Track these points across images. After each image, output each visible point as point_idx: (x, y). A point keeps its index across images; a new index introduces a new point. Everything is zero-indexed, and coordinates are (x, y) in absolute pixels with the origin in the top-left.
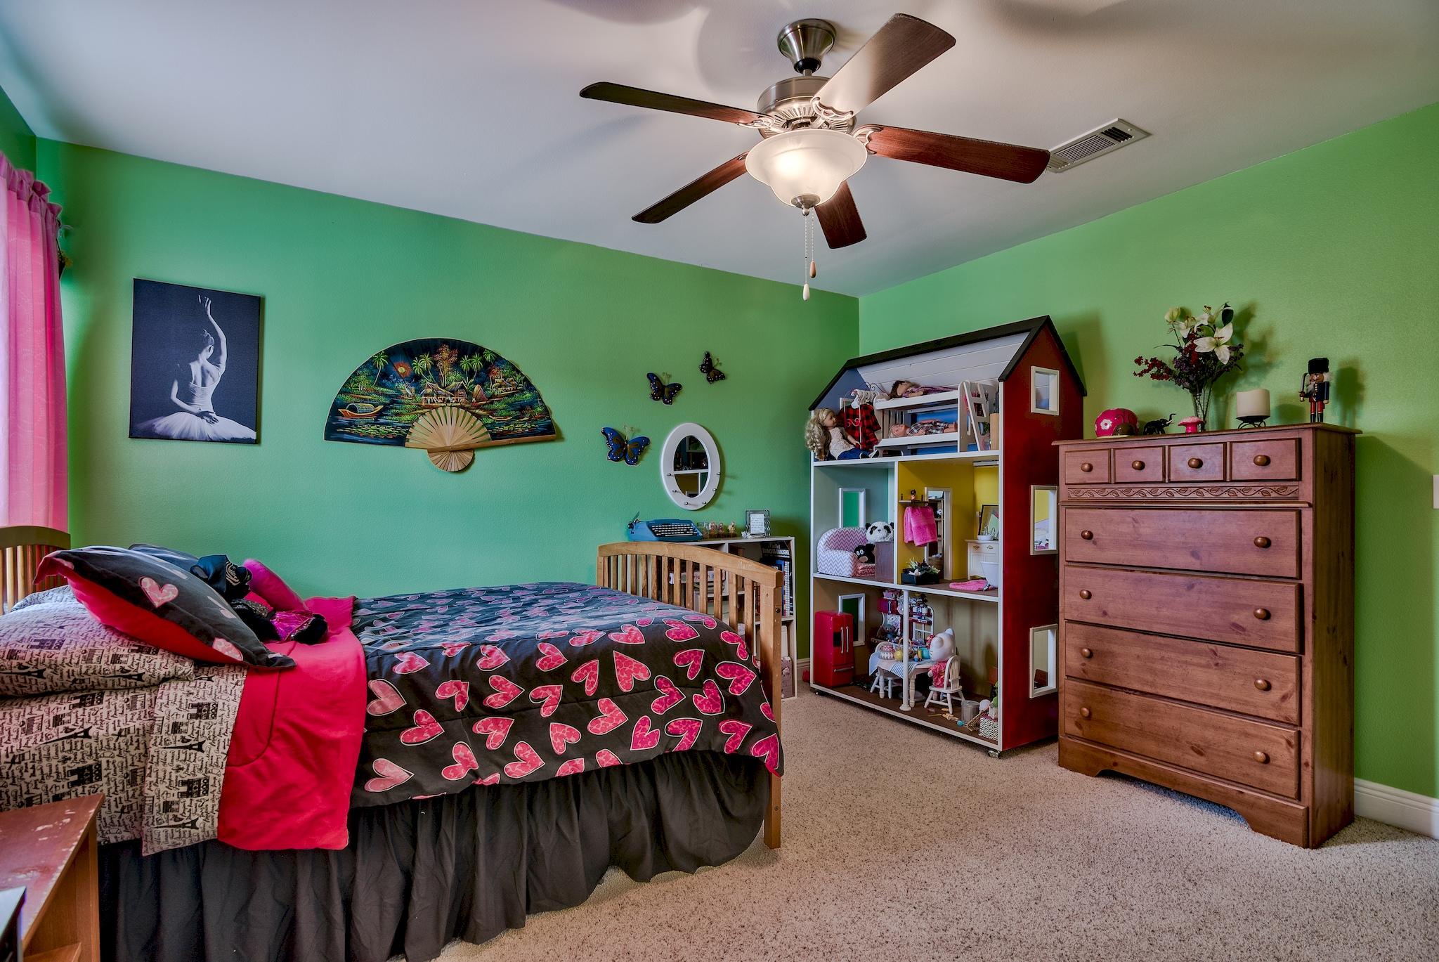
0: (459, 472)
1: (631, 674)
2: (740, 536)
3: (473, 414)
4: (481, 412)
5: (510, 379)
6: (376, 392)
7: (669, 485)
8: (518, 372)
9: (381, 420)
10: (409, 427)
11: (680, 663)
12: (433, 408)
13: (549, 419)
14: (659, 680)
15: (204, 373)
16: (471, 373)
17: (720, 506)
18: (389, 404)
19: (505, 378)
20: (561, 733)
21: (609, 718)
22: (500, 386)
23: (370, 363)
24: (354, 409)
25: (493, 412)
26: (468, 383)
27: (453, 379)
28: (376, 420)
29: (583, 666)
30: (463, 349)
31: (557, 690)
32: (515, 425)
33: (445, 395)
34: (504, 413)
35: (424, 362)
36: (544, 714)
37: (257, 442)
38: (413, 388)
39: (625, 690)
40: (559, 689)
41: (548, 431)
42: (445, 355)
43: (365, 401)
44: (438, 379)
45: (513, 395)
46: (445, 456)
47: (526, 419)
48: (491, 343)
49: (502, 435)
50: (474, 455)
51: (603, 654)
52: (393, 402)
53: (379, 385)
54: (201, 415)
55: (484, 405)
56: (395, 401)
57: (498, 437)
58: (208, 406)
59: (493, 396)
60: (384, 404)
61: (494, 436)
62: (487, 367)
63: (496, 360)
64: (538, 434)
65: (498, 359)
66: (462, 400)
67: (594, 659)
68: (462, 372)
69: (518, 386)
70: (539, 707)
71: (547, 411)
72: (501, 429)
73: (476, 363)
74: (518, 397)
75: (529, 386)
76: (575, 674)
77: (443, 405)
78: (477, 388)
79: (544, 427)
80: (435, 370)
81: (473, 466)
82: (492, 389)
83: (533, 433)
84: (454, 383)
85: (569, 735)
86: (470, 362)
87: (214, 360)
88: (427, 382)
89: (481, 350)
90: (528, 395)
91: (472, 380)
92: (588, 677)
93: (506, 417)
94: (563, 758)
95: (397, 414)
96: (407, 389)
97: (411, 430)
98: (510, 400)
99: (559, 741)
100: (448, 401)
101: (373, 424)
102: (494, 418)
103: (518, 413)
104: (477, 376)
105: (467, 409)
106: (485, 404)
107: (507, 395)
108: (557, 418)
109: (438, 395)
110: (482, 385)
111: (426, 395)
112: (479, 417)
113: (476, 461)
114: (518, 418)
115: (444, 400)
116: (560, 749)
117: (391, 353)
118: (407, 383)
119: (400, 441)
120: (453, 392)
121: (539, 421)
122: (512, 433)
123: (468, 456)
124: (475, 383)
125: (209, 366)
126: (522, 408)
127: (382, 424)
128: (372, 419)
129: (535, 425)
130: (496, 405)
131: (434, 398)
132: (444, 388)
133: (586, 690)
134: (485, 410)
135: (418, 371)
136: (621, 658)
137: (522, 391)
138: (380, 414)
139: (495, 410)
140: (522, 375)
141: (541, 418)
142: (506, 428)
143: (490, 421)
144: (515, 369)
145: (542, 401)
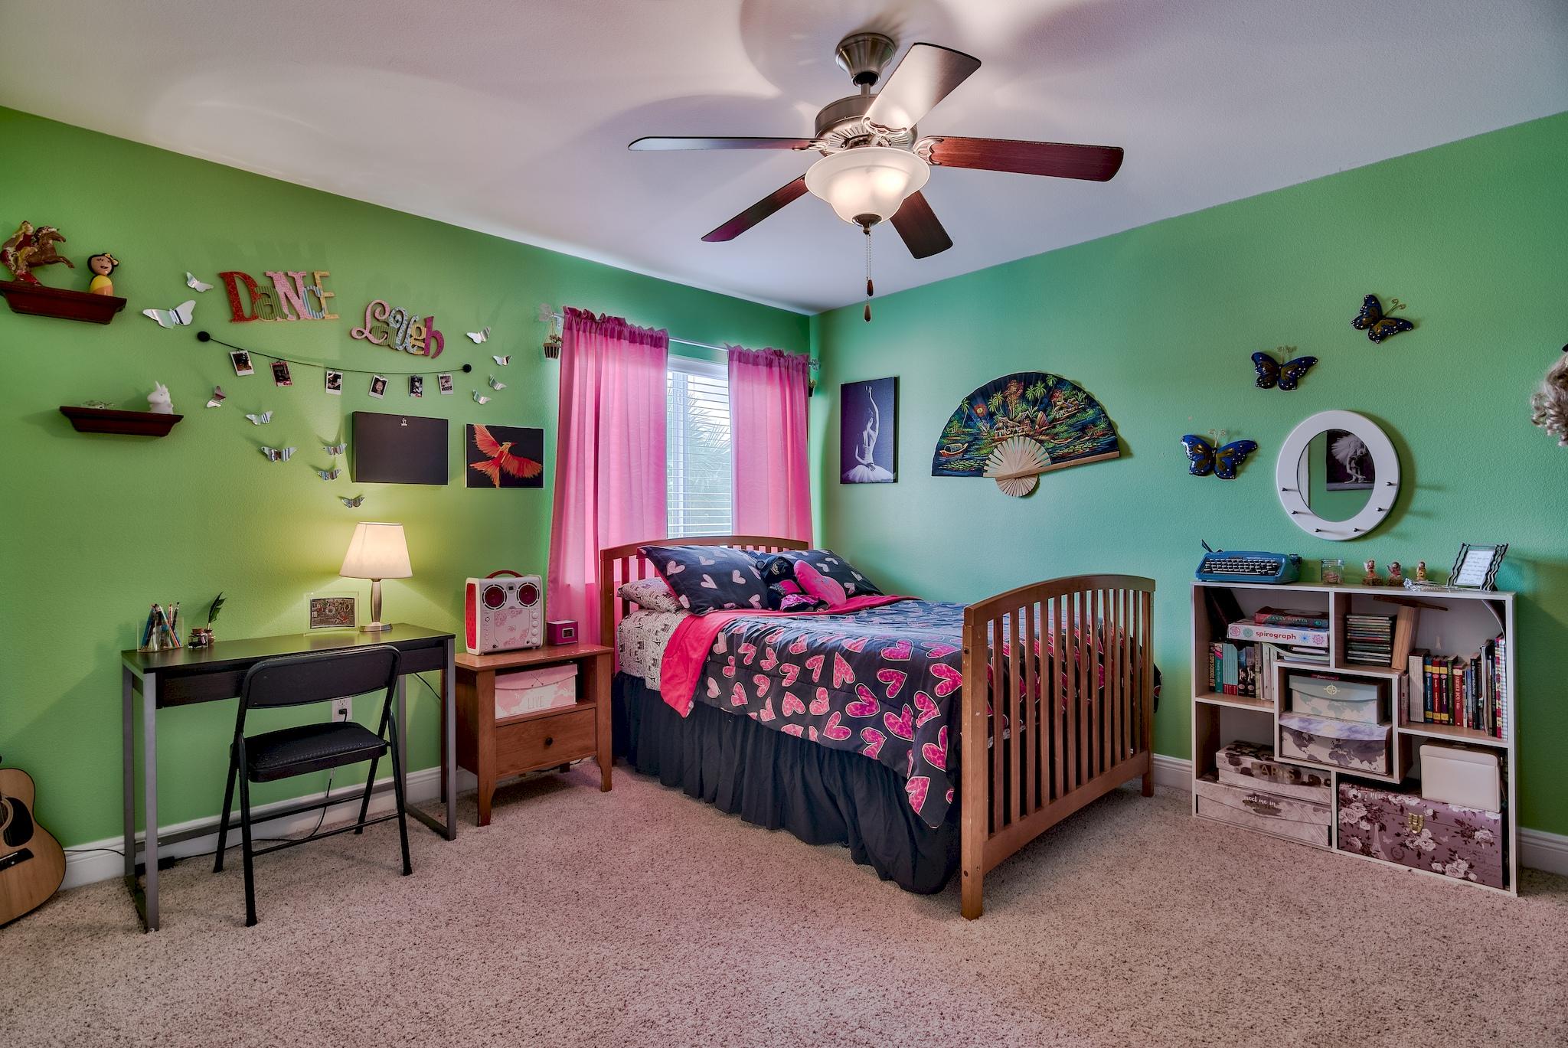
0: (1023, 497)
1: (844, 674)
2: (1400, 584)
3: (1037, 440)
4: (1044, 438)
5: (1072, 400)
6: (964, 433)
7: (1291, 503)
8: (1080, 390)
9: (967, 456)
10: (985, 460)
11: (883, 679)
12: (1003, 440)
13: (1114, 434)
14: (860, 688)
15: (869, 436)
16: (1035, 402)
17: (1403, 536)
18: (972, 441)
19: (1066, 400)
20: (792, 702)
21: (820, 704)
22: (1061, 409)
23: (959, 411)
24: (948, 449)
25: (1055, 436)
26: (1031, 411)
27: (1019, 410)
28: (963, 456)
29: (814, 658)
30: (1027, 380)
31: (796, 669)
32: (1075, 446)
33: (1013, 427)
34: (1065, 435)
35: (996, 400)
36: (784, 684)
37: (895, 481)
38: (988, 425)
39: (836, 687)
40: (797, 669)
41: (1113, 447)
42: (1013, 389)
43: (956, 441)
44: (1006, 413)
45: (1074, 415)
46: (1010, 482)
47: (1087, 438)
48: (1053, 368)
49: (1063, 458)
50: (1038, 479)
51: (828, 653)
52: (976, 439)
53: (965, 427)
54: (868, 465)
55: (1046, 430)
56: (976, 438)
57: (1059, 459)
58: (871, 460)
59: (1055, 420)
60: (968, 442)
61: (1054, 460)
62: (1050, 391)
63: (1058, 383)
64: (1100, 453)
65: (1060, 382)
66: (1026, 428)
67: (822, 654)
68: (1028, 402)
69: (1080, 405)
70: (784, 677)
71: (1111, 427)
72: (1061, 452)
73: (1039, 390)
74: (1081, 417)
75: (1091, 401)
76: (808, 662)
77: (1011, 436)
78: (1040, 414)
79: (1107, 444)
80: (1005, 405)
81: (1039, 491)
82: (1054, 414)
83: (1093, 452)
84: (1020, 414)
85: (798, 706)
86: (1034, 391)
87: (873, 428)
88: (999, 417)
89: (1042, 377)
90: (1091, 412)
91: (1036, 408)
92: (816, 665)
93: (1067, 439)
94: (788, 720)
95: (977, 449)
96: (983, 426)
97: (987, 462)
98: (1071, 421)
99: (788, 707)
100: (1016, 432)
101: (961, 460)
102: (1056, 442)
103: (1079, 434)
104: (1041, 403)
105: (1032, 437)
106: (1048, 429)
107: (1068, 417)
108: (1123, 432)
109: (1007, 427)
110: (1045, 411)
111: (997, 429)
112: (1041, 442)
113: (1041, 485)
114: (1079, 438)
115: (1012, 432)
116: (787, 713)
117: (971, 399)
118: (983, 421)
119: (979, 472)
120: (1019, 422)
121: (1102, 438)
122: (1072, 455)
123: (1032, 482)
124: (1038, 411)
125: (871, 432)
126: (1083, 428)
127: (967, 459)
128: (960, 455)
129: (1097, 443)
130: (1059, 429)
131: (1004, 431)
132: (1012, 420)
133: (813, 677)
134: (1047, 435)
135: (992, 408)
136: (839, 659)
137: (1084, 409)
138: (966, 451)
139: (1057, 434)
140: (1084, 392)
141: (1104, 435)
142: (1066, 451)
143: (1051, 445)
144: (1076, 388)
145: (1106, 417)
